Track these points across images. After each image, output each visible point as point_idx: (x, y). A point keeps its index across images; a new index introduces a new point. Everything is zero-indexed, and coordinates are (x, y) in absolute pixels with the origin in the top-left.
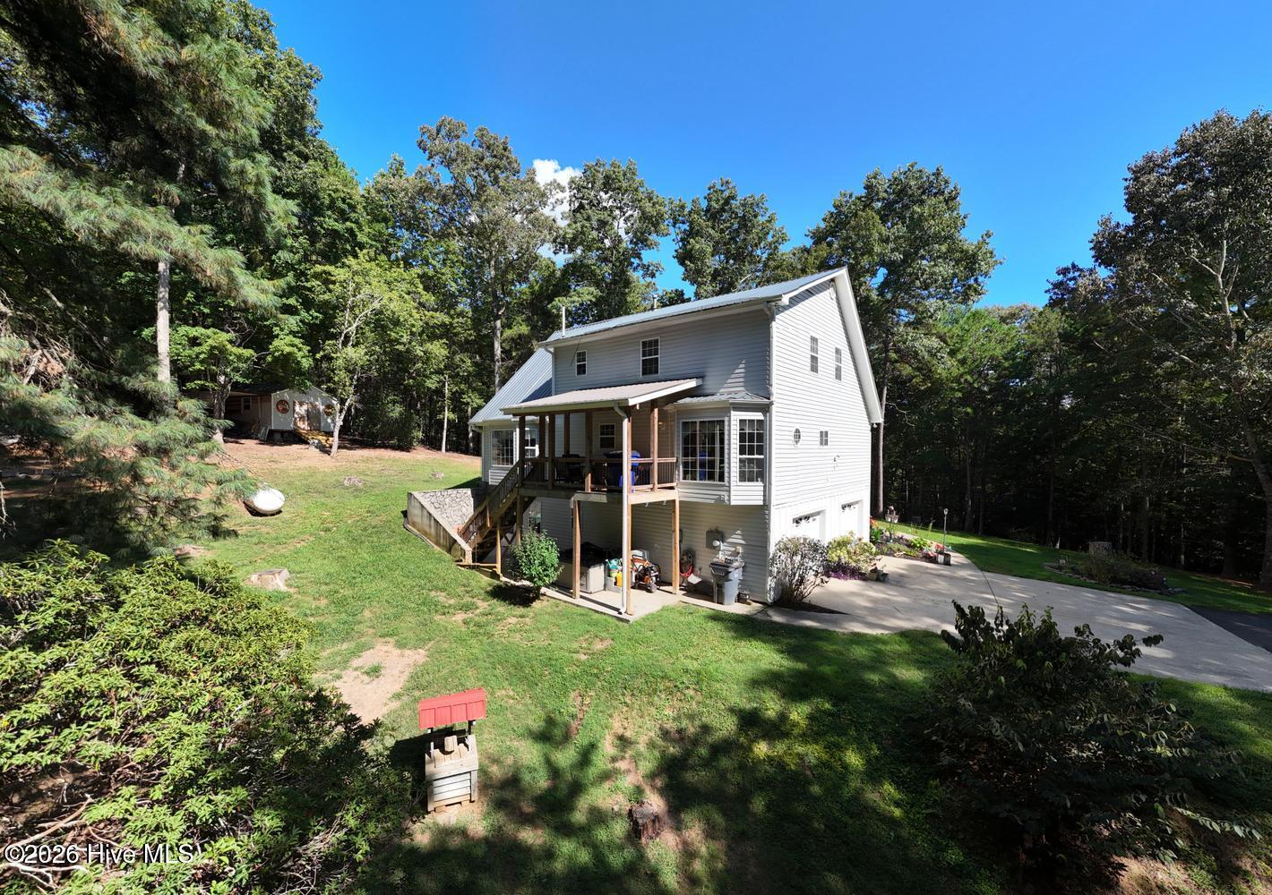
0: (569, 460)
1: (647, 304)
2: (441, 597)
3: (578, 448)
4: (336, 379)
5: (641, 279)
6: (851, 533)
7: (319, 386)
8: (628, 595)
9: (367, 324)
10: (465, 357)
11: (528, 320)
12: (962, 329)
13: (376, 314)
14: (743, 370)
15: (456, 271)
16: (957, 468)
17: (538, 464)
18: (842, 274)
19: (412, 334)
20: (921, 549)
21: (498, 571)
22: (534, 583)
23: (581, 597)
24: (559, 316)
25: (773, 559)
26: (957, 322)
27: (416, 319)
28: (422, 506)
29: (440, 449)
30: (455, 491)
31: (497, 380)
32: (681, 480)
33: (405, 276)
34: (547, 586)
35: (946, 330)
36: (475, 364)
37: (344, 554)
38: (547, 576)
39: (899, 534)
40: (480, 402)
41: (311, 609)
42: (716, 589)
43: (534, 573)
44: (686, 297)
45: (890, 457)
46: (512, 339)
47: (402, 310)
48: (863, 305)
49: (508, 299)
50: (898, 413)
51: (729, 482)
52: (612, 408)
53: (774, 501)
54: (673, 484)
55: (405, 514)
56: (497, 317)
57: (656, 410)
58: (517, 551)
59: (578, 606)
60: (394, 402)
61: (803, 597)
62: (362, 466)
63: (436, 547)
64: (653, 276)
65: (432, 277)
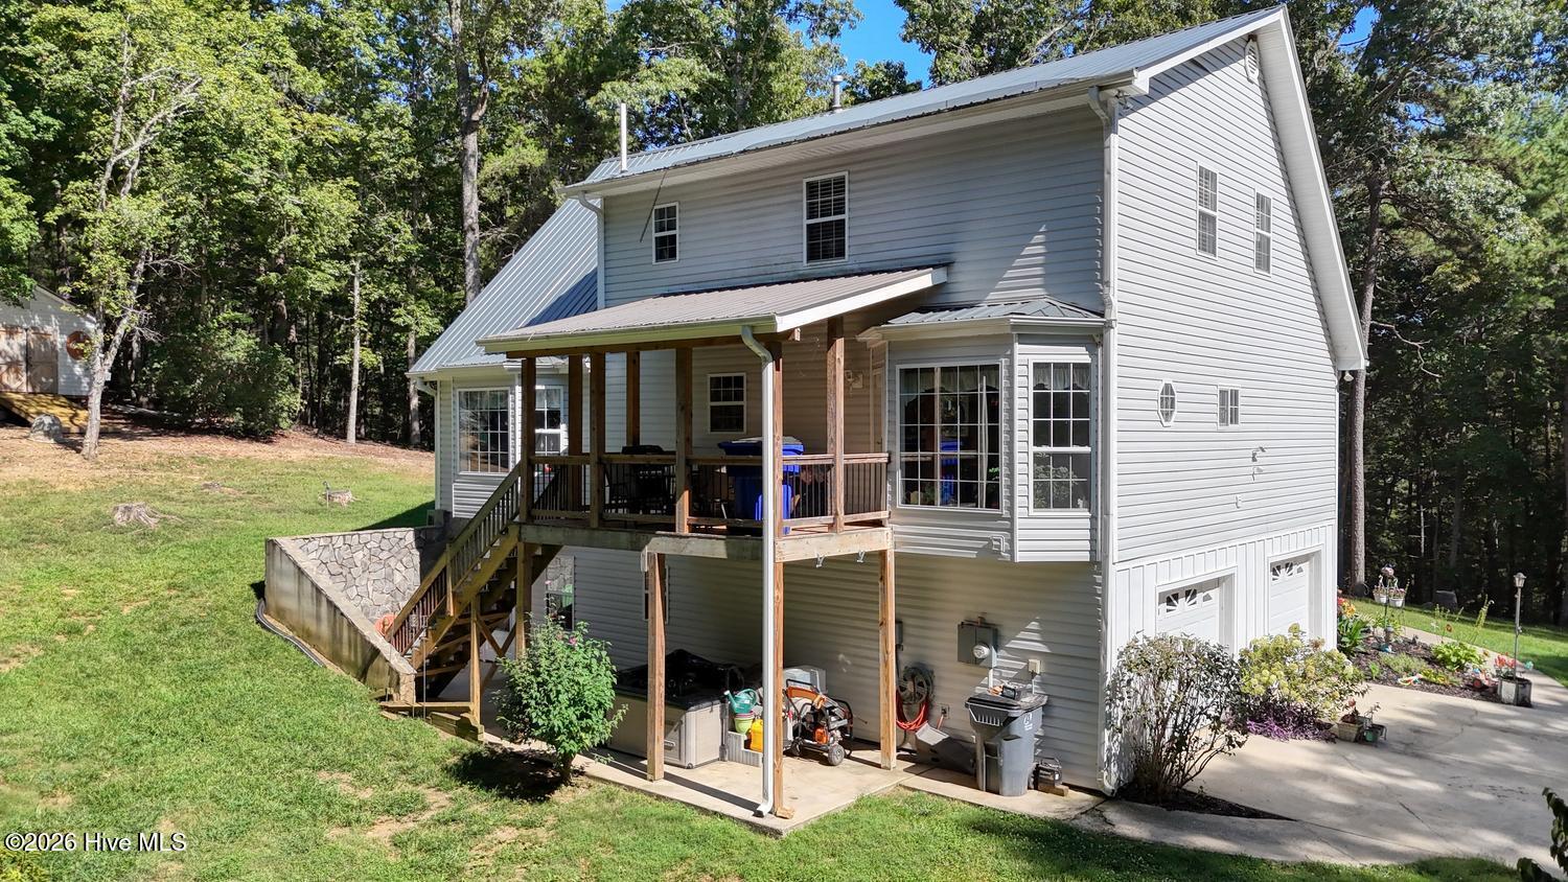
0: (639, 459)
1: (818, 97)
2: (342, 785)
3: (659, 430)
4: (94, 271)
5: (805, 39)
6: (1295, 630)
7: (53, 288)
8: (777, 771)
9: (167, 141)
10: (400, 219)
11: (542, 133)
12: (1554, 149)
13: (187, 119)
14: (1040, 249)
15: (373, 19)
16: (1542, 475)
17: (565, 471)
18: (1275, 21)
19: (274, 165)
20: (1461, 667)
21: (475, 718)
22: (558, 745)
23: (668, 777)
24: (613, 126)
25: (1114, 688)
26: (1541, 132)
27: (283, 131)
28: (301, 572)
29: (343, 436)
30: (377, 535)
31: (471, 273)
32: (900, 505)
33: (254, 29)
34: (587, 753)
35: (1515, 152)
36: (423, 237)
37: (112, 687)
38: (586, 729)
39: (1408, 633)
40: (433, 323)
41: (33, 819)
42: (982, 757)
43: (557, 723)
44: (909, 80)
45: (1380, 450)
46: (505, 178)
47: (247, 110)
48: (1323, 94)
49: (494, 85)
50: (1402, 346)
51: (1011, 509)
52: (738, 339)
53: (1114, 554)
54: (883, 515)
55: (259, 589)
56: (469, 127)
57: (840, 343)
58: (516, 672)
59: (659, 797)
60: (235, 326)
61: (1185, 780)
62: (157, 478)
63: (331, 667)
64: (834, 32)
65: (318, 33)
